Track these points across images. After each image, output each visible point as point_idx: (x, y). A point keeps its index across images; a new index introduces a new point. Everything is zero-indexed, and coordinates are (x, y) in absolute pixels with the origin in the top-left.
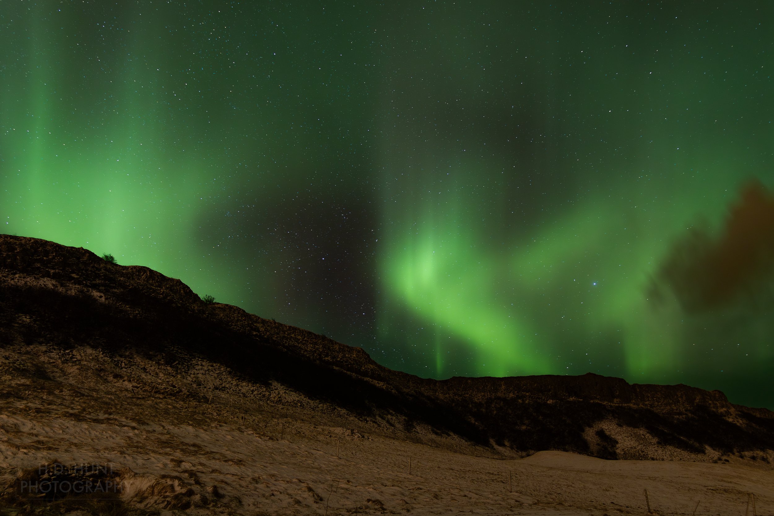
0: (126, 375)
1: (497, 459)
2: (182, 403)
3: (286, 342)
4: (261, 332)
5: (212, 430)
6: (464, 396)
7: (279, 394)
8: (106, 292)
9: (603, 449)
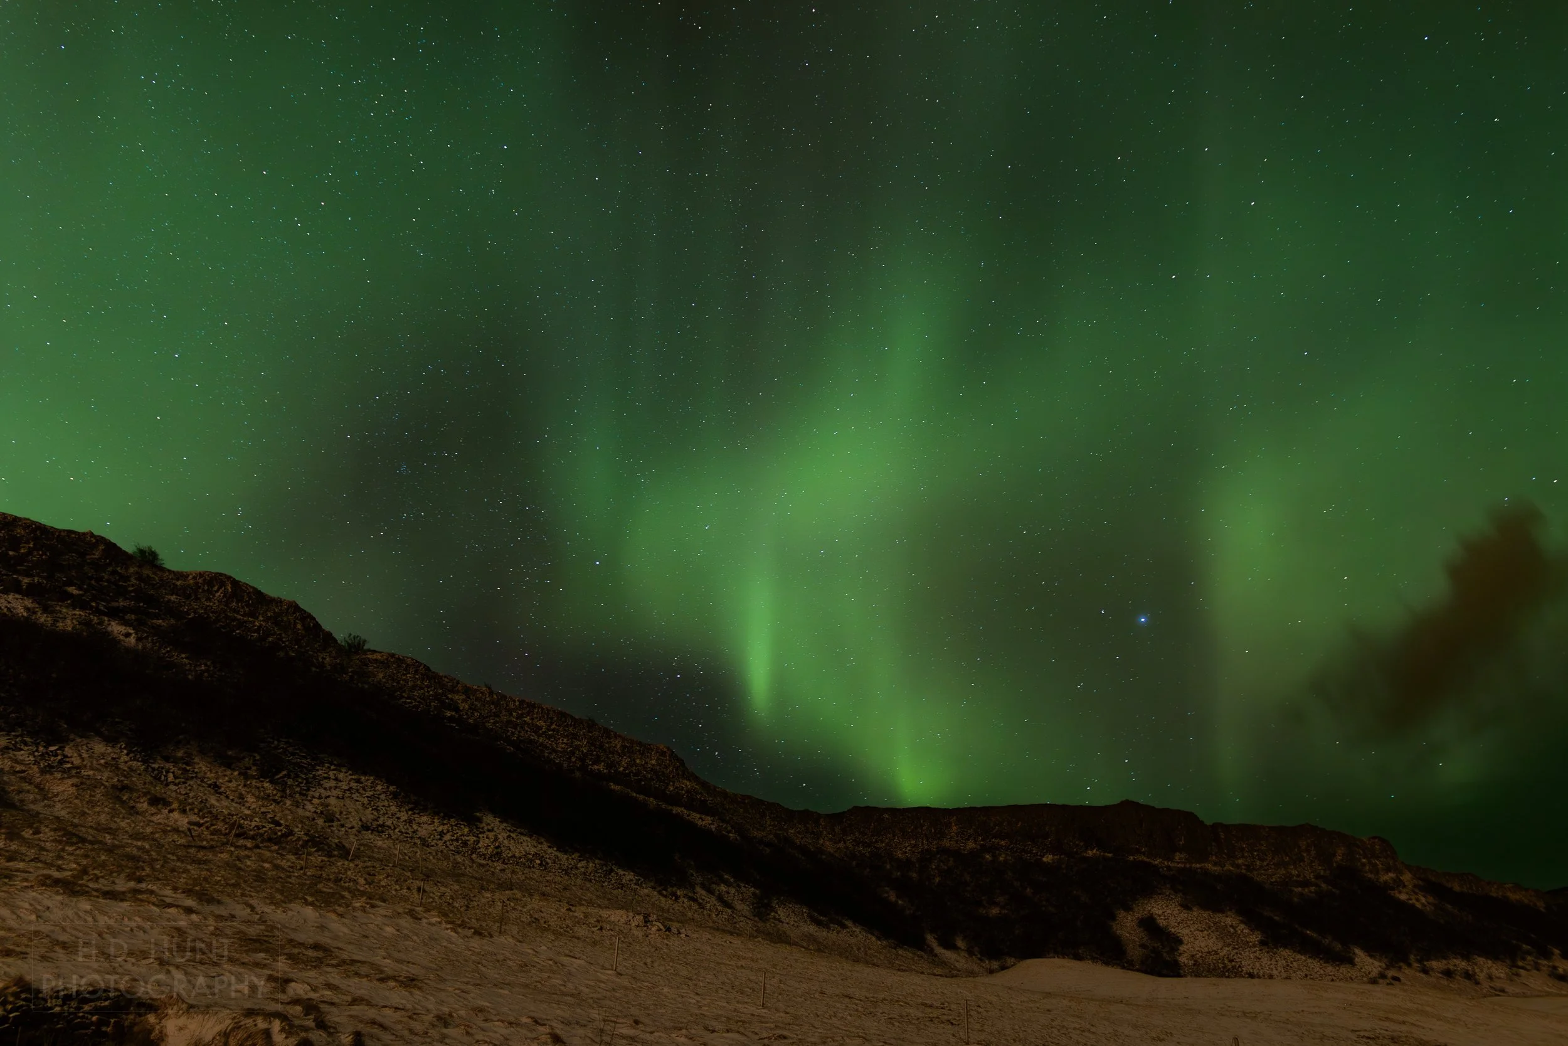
0: (177, 799)
1: (941, 976)
2: (292, 857)
3: (513, 733)
4: (461, 711)
5: (355, 914)
6: (875, 847)
7: (496, 839)
8: (138, 625)
9: (1153, 955)
